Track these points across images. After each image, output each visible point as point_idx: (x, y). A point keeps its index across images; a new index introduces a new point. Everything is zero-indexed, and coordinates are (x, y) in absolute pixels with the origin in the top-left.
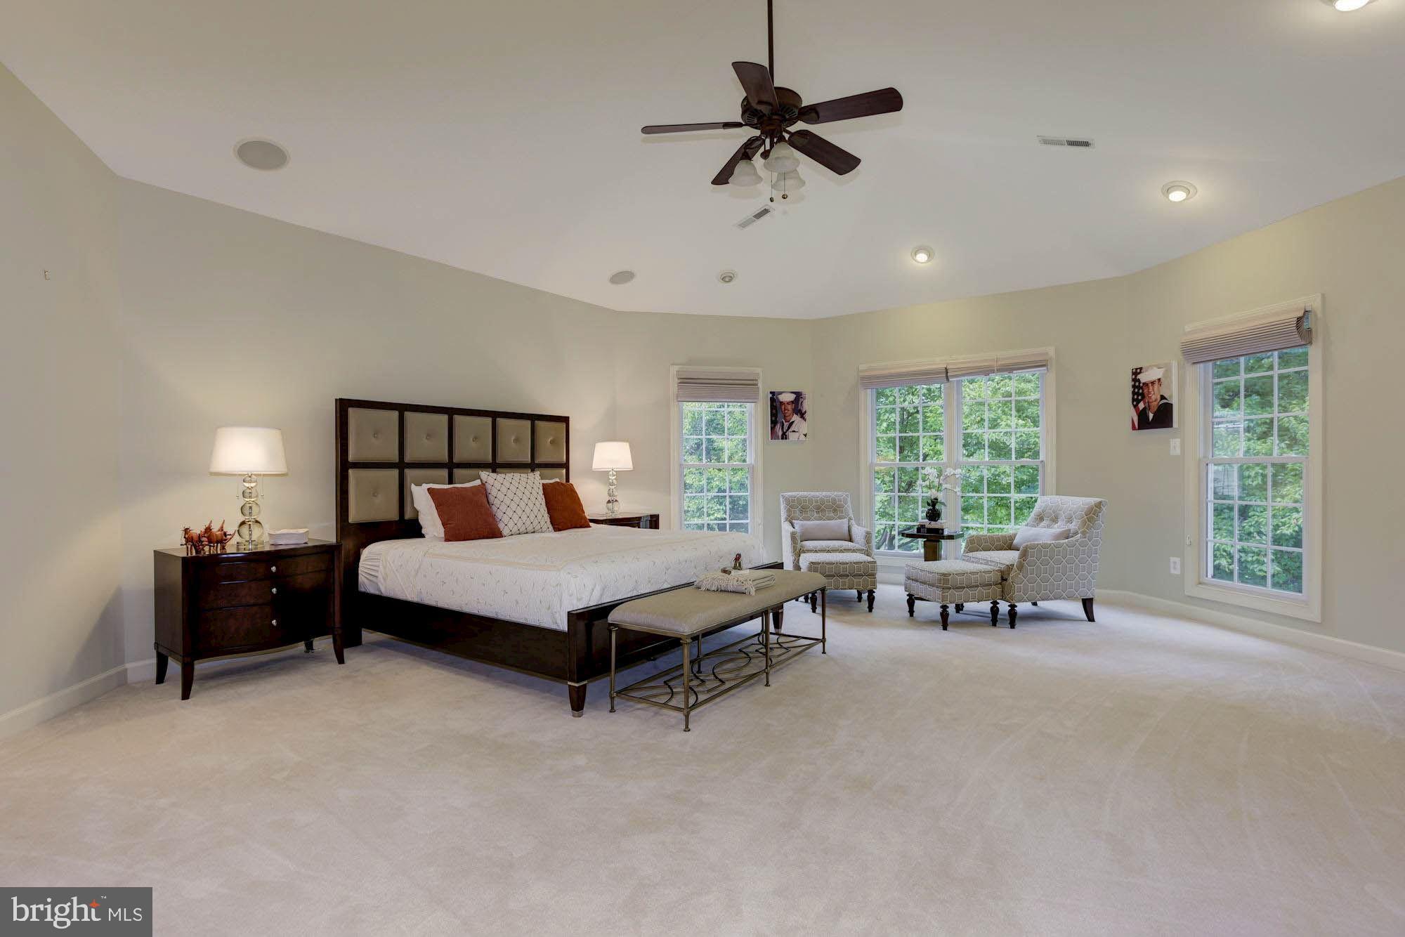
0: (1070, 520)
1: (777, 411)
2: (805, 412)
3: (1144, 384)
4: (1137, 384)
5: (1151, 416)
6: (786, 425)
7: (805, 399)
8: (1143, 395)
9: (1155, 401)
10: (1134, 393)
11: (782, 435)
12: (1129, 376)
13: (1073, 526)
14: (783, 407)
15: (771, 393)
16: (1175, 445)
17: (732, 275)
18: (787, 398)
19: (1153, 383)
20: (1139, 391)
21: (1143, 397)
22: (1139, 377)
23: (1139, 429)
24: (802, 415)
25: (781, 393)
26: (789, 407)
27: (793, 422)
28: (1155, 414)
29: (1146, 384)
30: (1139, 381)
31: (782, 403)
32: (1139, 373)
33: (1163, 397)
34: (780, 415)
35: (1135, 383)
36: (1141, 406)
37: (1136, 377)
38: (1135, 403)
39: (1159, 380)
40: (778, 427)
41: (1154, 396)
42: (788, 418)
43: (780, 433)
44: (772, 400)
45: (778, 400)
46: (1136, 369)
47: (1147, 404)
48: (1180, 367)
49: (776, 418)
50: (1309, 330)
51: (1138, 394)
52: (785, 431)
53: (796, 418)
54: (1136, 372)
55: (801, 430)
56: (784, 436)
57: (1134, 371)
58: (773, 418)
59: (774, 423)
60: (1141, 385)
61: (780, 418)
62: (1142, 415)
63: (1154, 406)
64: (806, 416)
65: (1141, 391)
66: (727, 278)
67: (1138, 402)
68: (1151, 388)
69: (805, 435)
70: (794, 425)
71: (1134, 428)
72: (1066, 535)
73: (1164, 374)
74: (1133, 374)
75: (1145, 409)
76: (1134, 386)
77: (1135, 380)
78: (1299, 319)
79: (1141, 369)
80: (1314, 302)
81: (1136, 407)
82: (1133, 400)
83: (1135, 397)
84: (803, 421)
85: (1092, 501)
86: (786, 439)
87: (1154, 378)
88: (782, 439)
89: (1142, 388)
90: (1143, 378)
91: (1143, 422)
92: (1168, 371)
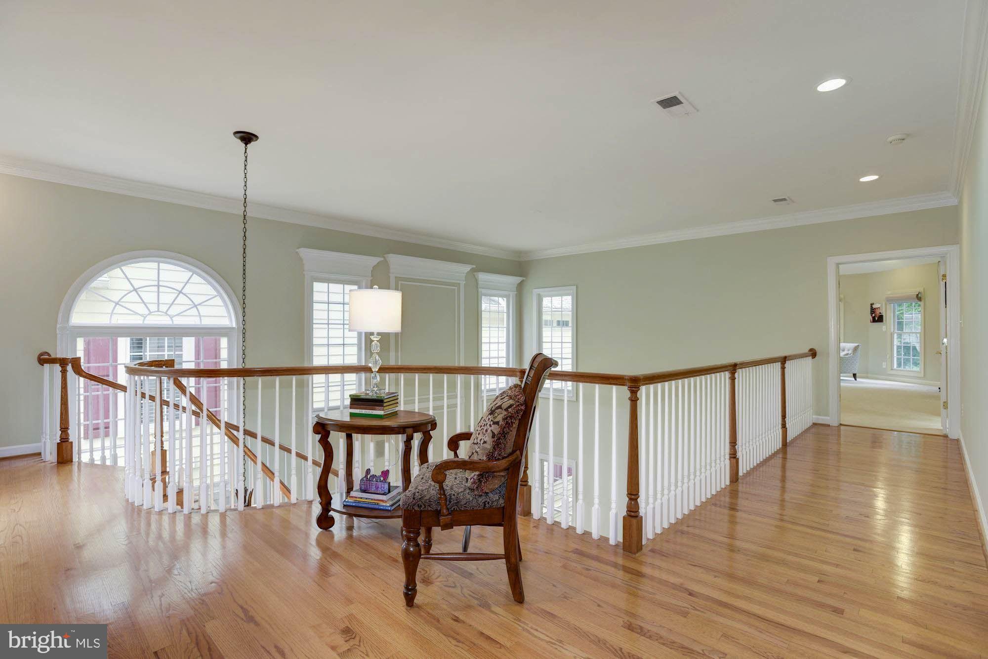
0: (849, 350)
5: (876, 319)
9: (878, 314)
12: (870, 306)
13: (850, 352)
16: (884, 328)
19: (877, 308)
20: (873, 311)
21: (874, 313)
23: (873, 323)
28: (878, 318)
29: (875, 308)
33: (880, 313)
36: (873, 315)
39: (879, 308)
41: (878, 312)
48: (886, 304)
50: (920, 298)
54: (872, 305)
60: (873, 309)
62: (874, 318)
68: (876, 310)
71: (871, 322)
72: (847, 354)
75: (874, 316)
78: (917, 295)
80: (921, 290)
81: (871, 315)
85: (856, 344)
90: (874, 306)
91: (874, 321)
92: (882, 305)
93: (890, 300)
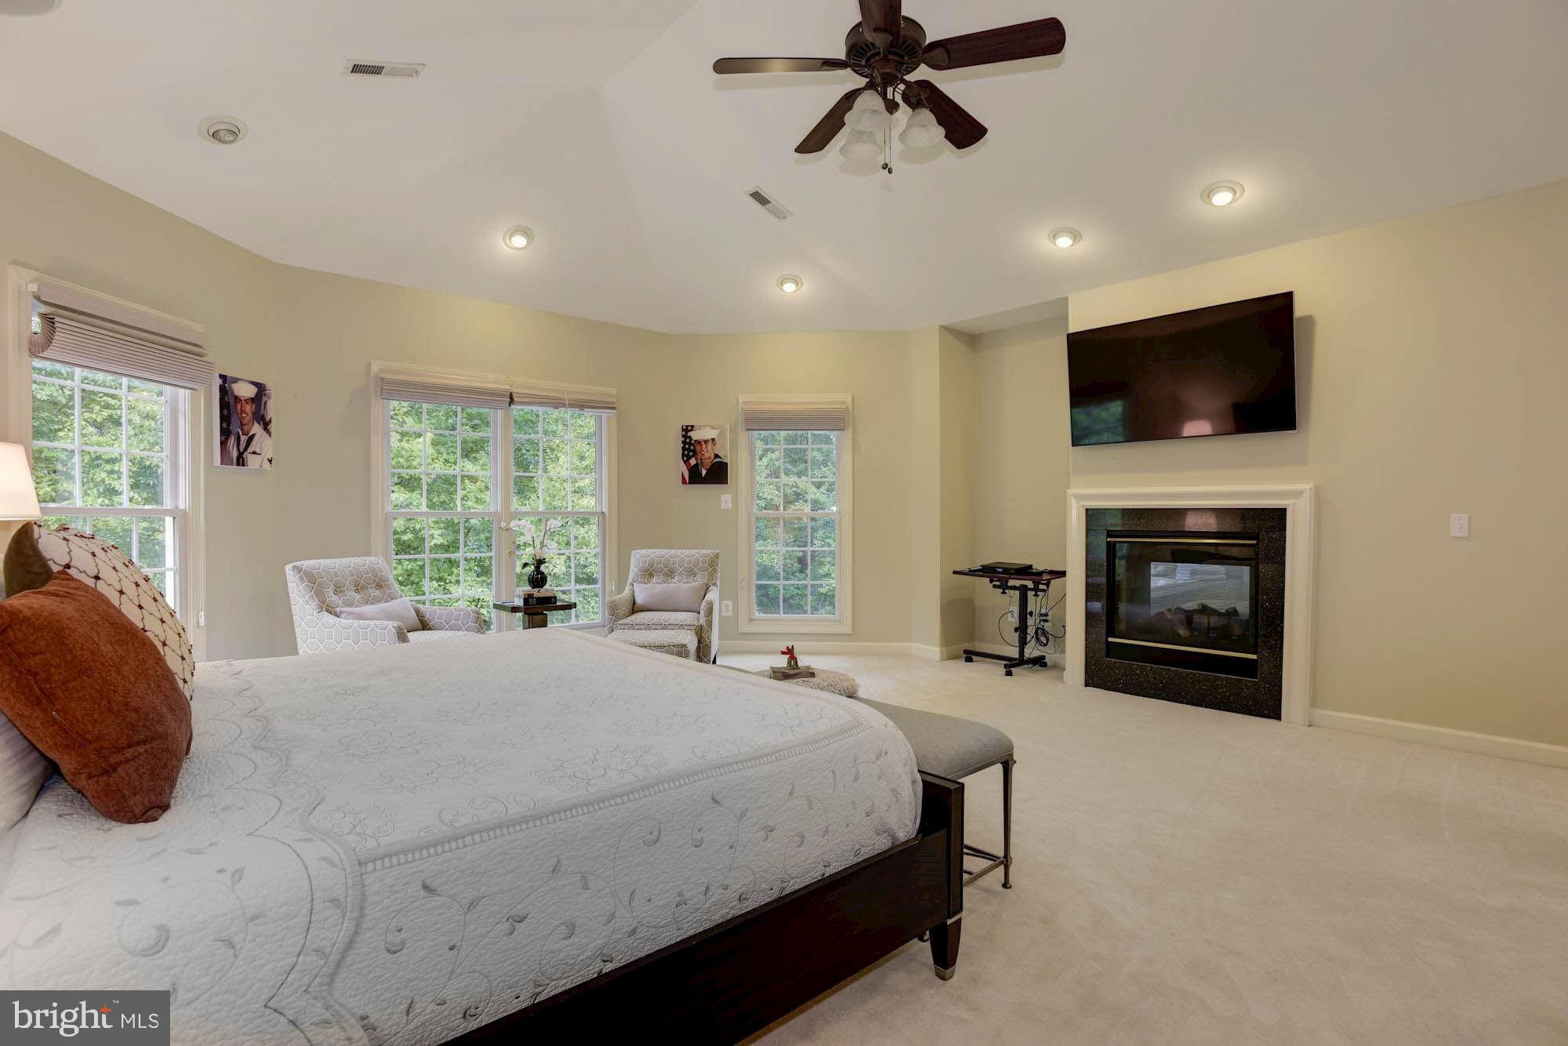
1: (229, 412)
2: (270, 421)
3: (695, 441)
4: (688, 440)
5: (704, 472)
6: (244, 439)
7: (269, 398)
8: (694, 451)
9: (709, 458)
10: (684, 449)
11: (238, 459)
12: (680, 433)
14: (239, 407)
15: (221, 376)
17: (236, 130)
18: (245, 391)
19: (706, 442)
20: (690, 447)
21: (695, 454)
22: (689, 434)
23: (689, 483)
24: (266, 425)
25: (236, 380)
26: (248, 408)
27: (254, 435)
28: (708, 471)
29: (699, 442)
30: (690, 437)
31: (236, 398)
32: (691, 430)
33: (717, 456)
34: (235, 421)
35: (686, 439)
36: (693, 461)
37: (686, 433)
38: (685, 458)
39: (713, 440)
40: (232, 441)
41: (708, 453)
42: (246, 428)
43: (235, 454)
44: (224, 391)
45: (232, 391)
46: (687, 426)
47: (699, 461)
49: (229, 425)
51: (689, 450)
52: (241, 450)
53: (257, 429)
54: (687, 430)
55: (264, 453)
56: (241, 461)
57: (684, 427)
58: (225, 425)
59: (225, 433)
60: (693, 442)
61: (235, 428)
62: (694, 470)
63: (708, 463)
64: (272, 427)
65: (692, 448)
66: (223, 134)
67: (689, 458)
68: (704, 446)
69: (270, 461)
70: (254, 442)
71: (684, 482)
73: (718, 436)
74: (683, 430)
75: (697, 465)
76: (684, 442)
77: (685, 436)
79: (692, 427)
81: (685, 462)
82: (683, 455)
83: (686, 452)
84: (267, 435)
86: (243, 465)
87: (709, 437)
88: (238, 464)
89: (693, 445)
90: (695, 435)
91: (695, 477)
92: (722, 433)
93: (758, 421)
